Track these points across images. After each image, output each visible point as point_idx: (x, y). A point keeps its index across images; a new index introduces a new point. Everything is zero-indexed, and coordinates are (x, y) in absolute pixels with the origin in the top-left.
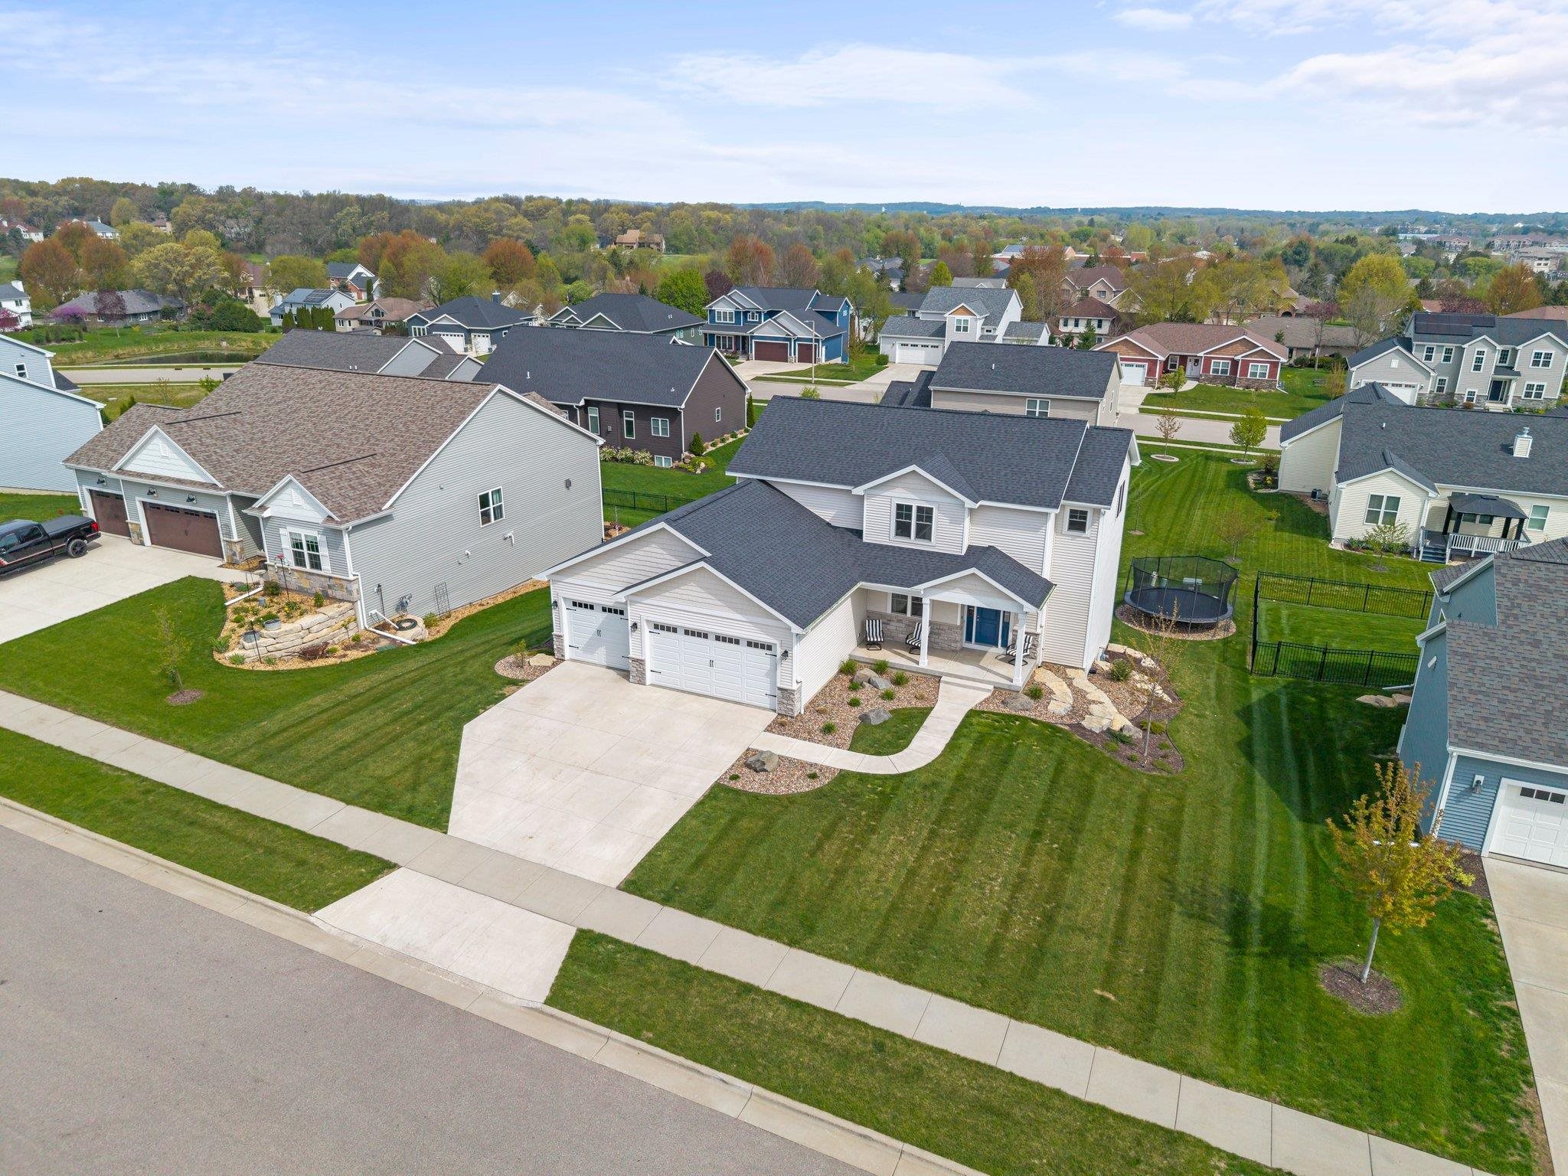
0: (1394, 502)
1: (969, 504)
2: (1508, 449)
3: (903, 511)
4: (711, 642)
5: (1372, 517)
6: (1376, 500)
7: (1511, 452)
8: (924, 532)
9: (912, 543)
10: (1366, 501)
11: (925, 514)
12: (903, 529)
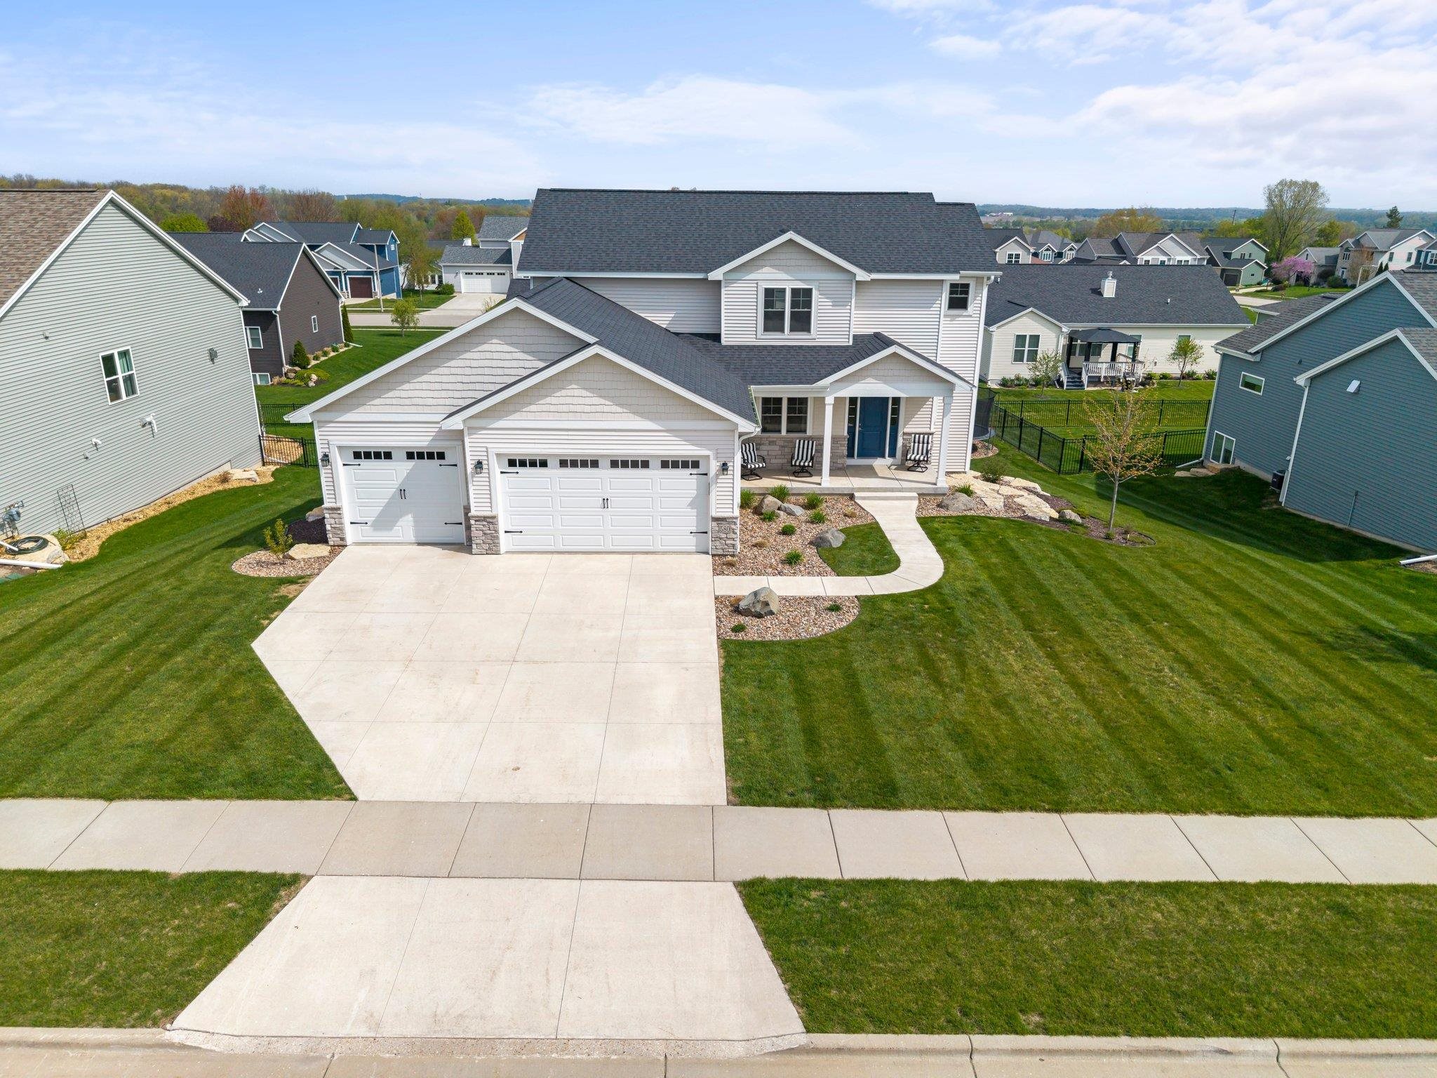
0: (1035, 340)
1: (862, 275)
2: (1098, 292)
3: (772, 296)
4: (605, 472)
5: (1018, 357)
6: (1020, 339)
7: (1100, 294)
8: (802, 322)
9: (787, 338)
10: (1013, 341)
11: (802, 298)
12: (773, 320)
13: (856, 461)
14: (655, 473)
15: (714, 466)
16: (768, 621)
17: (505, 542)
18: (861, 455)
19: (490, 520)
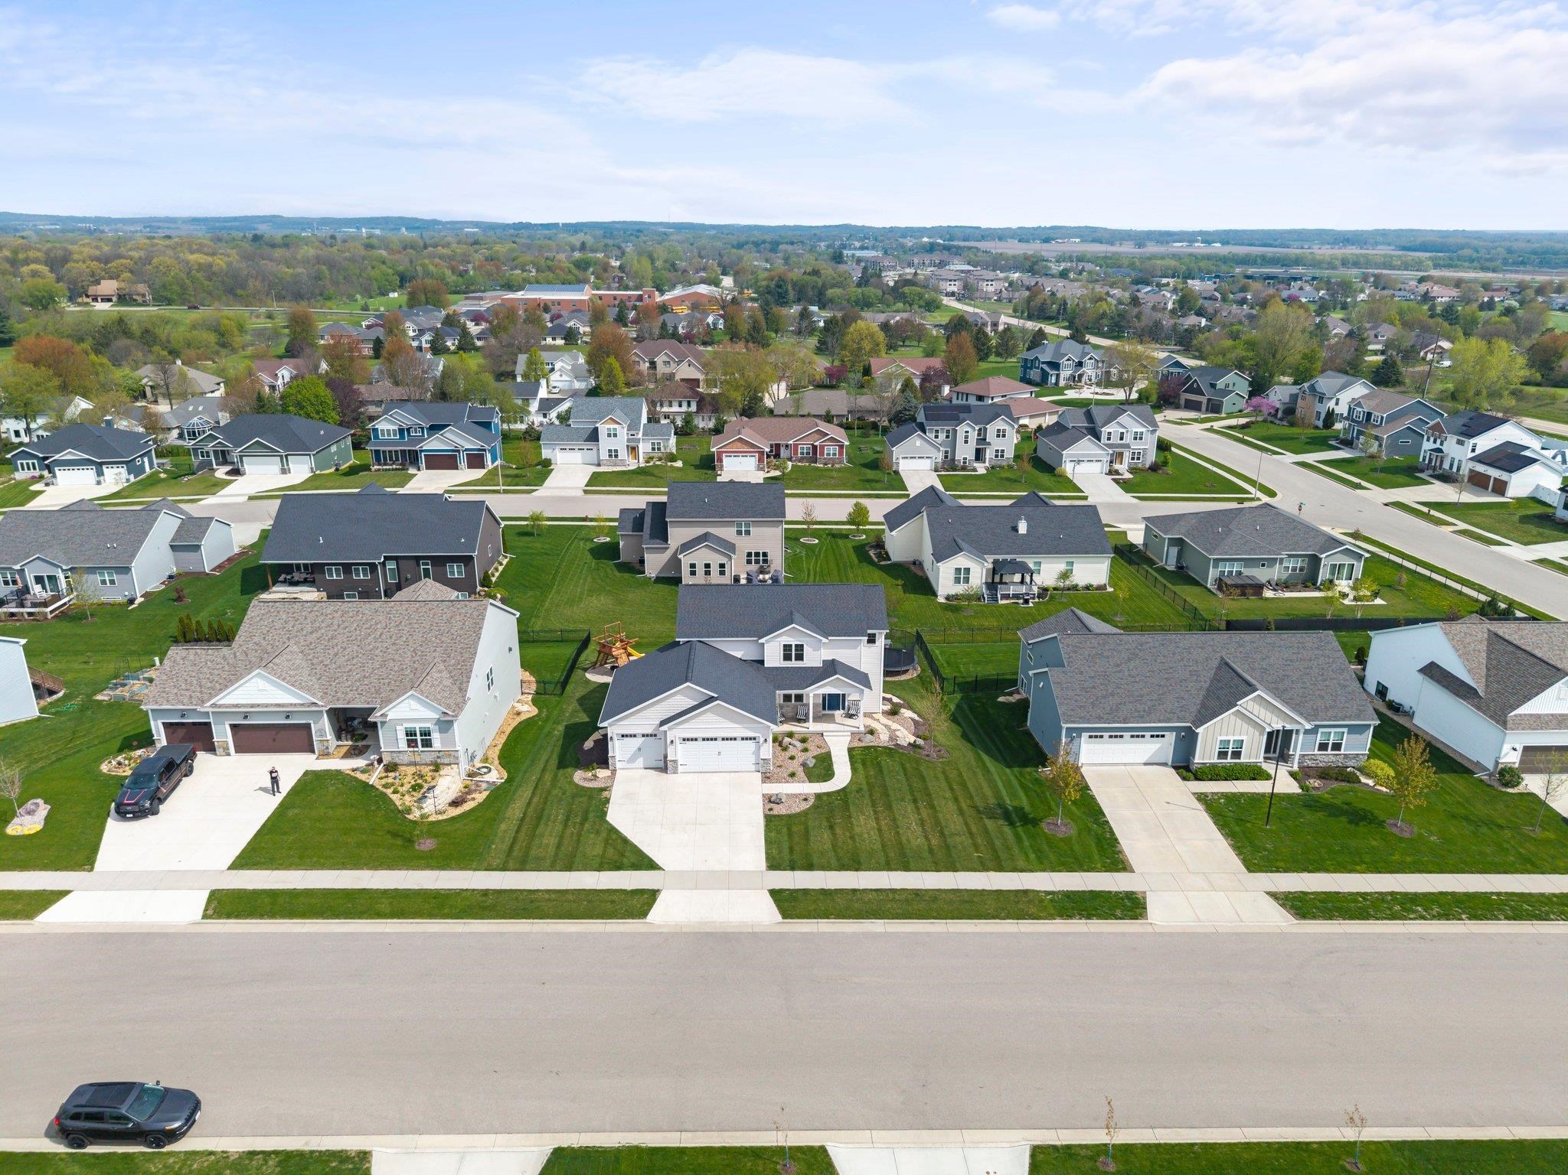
0: (967, 570)
1: (824, 640)
2: (1015, 529)
3: (787, 648)
4: (719, 743)
5: (957, 580)
6: (958, 570)
7: (1017, 531)
8: (800, 657)
9: (794, 664)
10: (953, 571)
11: (800, 648)
12: (787, 657)
13: (827, 712)
14: (739, 742)
15: (762, 740)
16: (781, 806)
17: (680, 769)
18: (829, 709)
19: (675, 761)
